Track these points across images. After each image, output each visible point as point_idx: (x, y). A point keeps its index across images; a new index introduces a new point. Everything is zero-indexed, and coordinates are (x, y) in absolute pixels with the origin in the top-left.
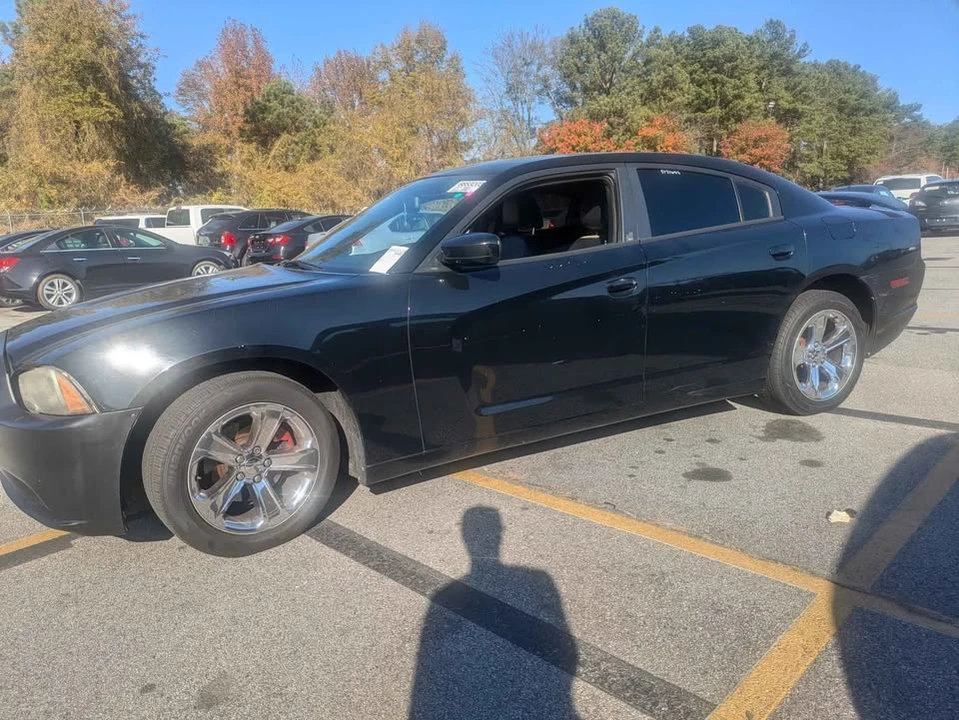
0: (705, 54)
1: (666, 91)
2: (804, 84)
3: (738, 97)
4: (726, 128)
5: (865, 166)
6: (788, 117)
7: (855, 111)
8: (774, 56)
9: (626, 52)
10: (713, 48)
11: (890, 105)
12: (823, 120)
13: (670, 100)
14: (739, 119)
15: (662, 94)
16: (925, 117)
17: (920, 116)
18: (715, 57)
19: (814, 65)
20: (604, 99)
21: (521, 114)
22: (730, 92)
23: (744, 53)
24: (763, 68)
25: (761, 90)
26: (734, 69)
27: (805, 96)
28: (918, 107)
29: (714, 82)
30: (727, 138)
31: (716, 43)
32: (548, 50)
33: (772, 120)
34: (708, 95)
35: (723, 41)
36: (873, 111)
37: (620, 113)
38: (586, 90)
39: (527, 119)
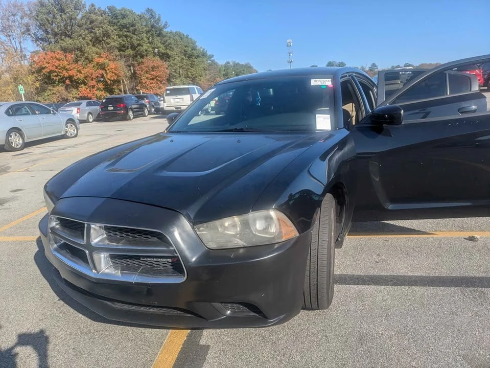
0: (119, 21)
1: (105, 39)
2: (169, 41)
3: (139, 45)
4: (137, 61)
5: (200, 82)
6: (165, 56)
7: (190, 56)
8: (153, 26)
9: (77, 15)
10: (123, 19)
11: (204, 54)
12: (180, 59)
13: (108, 44)
14: (142, 57)
15: (103, 40)
16: (216, 61)
17: (214, 60)
18: (124, 23)
19: (171, 32)
20: (69, 41)
21: (14, 45)
22: (136, 43)
23: (138, 23)
24: (149, 32)
25: (149, 43)
26: (135, 30)
27: (170, 47)
28: (213, 56)
29: (126, 36)
30: (138, 66)
31: (124, 17)
32: (26, 9)
33: (157, 58)
34: (124, 43)
35: (127, 16)
36: (198, 56)
37: (80, 49)
38: (55, 34)
39: (19, 48)
